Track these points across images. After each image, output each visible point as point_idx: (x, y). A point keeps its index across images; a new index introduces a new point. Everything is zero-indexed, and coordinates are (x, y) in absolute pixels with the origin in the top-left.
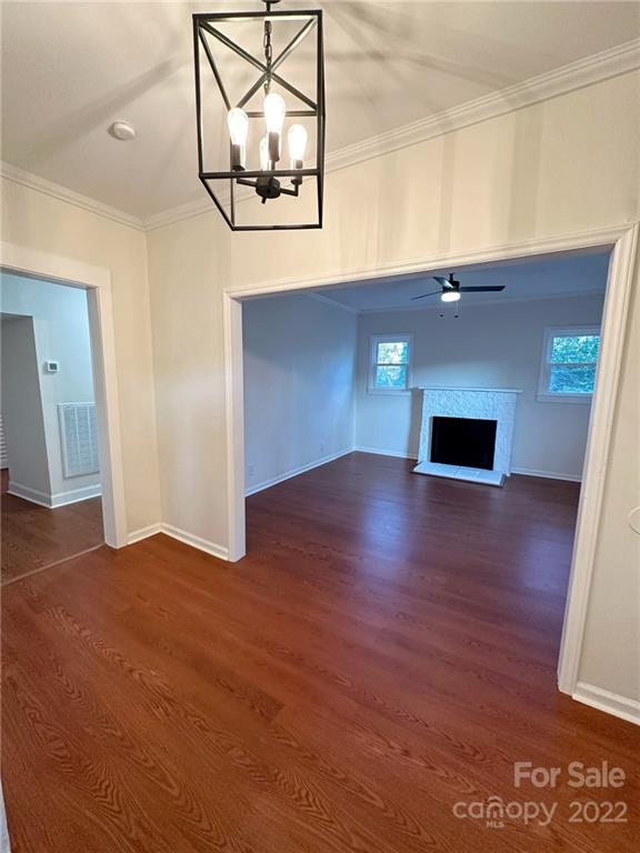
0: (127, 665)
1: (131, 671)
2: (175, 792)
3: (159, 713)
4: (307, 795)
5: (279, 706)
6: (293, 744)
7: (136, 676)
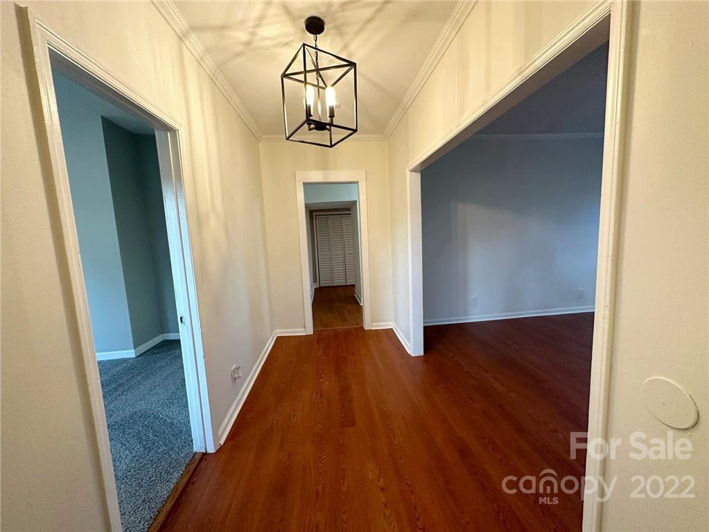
0: (323, 375)
1: (322, 378)
2: (293, 421)
3: (314, 396)
4: (324, 459)
5: (354, 424)
6: (341, 441)
7: (321, 380)
